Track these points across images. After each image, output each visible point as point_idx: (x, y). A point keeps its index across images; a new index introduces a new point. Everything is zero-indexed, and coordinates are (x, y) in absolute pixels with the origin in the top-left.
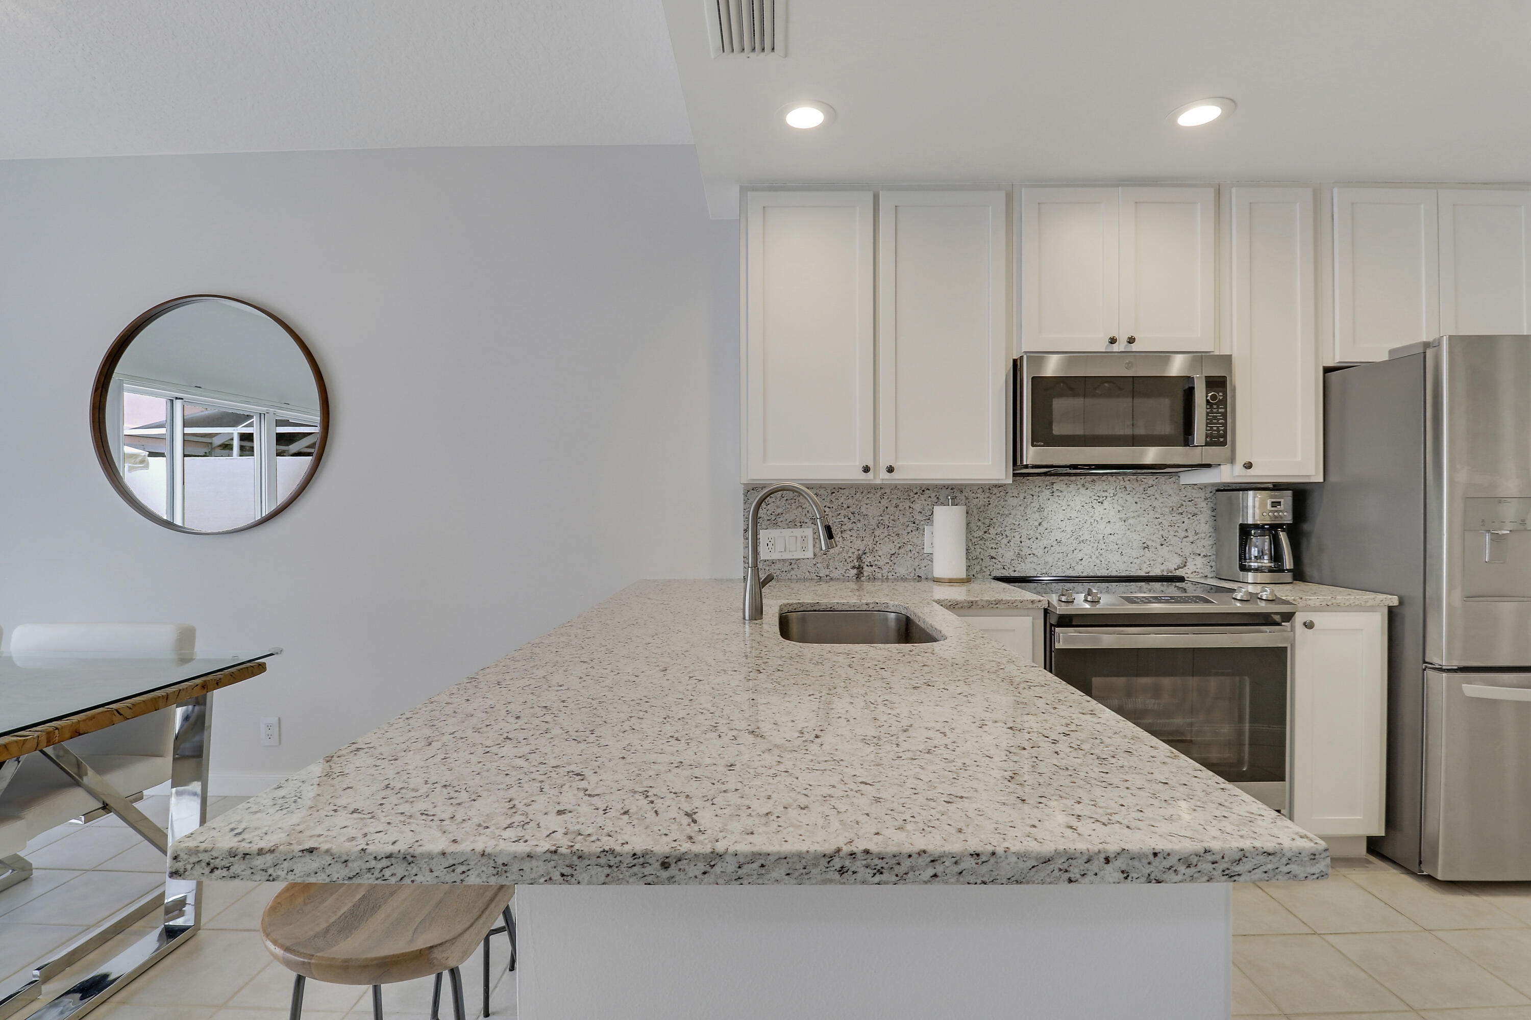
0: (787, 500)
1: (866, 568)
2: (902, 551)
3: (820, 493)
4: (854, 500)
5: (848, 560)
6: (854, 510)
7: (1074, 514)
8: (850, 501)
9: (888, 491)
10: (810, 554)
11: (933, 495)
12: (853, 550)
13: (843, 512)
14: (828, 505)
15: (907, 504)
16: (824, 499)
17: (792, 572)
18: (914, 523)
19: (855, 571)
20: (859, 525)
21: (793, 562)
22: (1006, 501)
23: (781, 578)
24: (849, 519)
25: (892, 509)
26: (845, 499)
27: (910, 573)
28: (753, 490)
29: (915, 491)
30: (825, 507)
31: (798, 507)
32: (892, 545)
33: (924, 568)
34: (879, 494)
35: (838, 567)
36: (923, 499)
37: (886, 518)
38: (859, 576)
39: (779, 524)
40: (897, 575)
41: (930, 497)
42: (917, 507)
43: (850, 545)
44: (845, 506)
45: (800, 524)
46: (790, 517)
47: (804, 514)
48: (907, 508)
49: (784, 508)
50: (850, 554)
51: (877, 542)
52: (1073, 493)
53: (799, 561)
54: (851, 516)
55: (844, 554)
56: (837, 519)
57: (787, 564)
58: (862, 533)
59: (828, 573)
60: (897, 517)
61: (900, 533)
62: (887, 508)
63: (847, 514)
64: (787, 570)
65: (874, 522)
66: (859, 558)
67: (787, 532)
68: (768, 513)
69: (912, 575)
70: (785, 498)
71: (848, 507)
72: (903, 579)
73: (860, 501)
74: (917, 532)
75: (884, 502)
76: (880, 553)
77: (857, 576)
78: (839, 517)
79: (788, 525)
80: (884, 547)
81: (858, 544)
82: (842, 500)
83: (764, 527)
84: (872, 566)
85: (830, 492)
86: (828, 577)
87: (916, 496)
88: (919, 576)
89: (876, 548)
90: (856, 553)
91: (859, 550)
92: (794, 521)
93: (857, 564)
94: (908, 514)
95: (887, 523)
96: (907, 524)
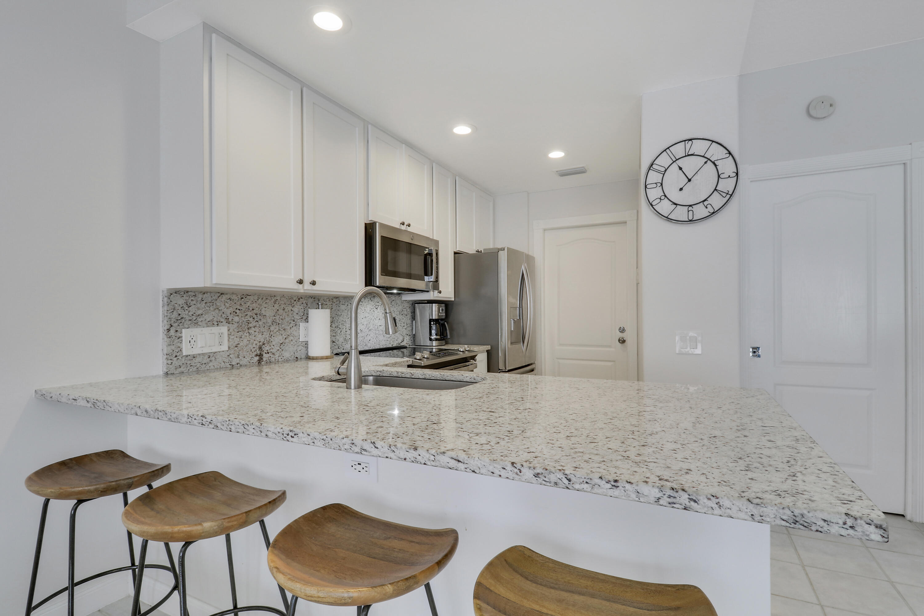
0: (206, 303)
1: (265, 355)
2: (287, 340)
3: (232, 298)
4: (257, 304)
5: (253, 350)
6: (257, 312)
7: (367, 315)
8: (254, 305)
9: (279, 298)
10: (225, 347)
11: (304, 302)
12: (256, 342)
13: (249, 313)
14: (239, 307)
15: (290, 308)
16: (235, 303)
17: (211, 364)
18: (294, 321)
19: (257, 358)
20: (260, 323)
21: (211, 355)
22: (339, 307)
23: (201, 369)
24: (254, 318)
25: (281, 311)
26: (251, 304)
27: (292, 356)
28: (176, 293)
29: (294, 299)
30: (236, 309)
31: (215, 309)
32: (281, 337)
33: (299, 352)
34: (273, 300)
35: (245, 356)
36: (299, 305)
37: (277, 317)
38: (260, 361)
39: (200, 323)
40: (284, 358)
41: (302, 303)
42: (296, 310)
43: (254, 338)
44: (251, 309)
45: (217, 323)
46: (209, 317)
47: (220, 315)
48: (290, 311)
49: (204, 310)
50: (254, 346)
51: (272, 335)
52: (367, 303)
53: (216, 354)
54: (255, 316)
55: (250, 346)
56: (245, 319)
57: (207, 357)
58: (262, 329)
59: (238, 362)
60: (284, 317)
61: (286, 328)
62: (278, 310)
63: (252, 315)
64: (206, 362)
65: (270, 321)
66: (260, 348)
67: (207, 331)
68: (190, 314)
69: (293, 357)
70: (205, 302)
71: (253, 310)
72: (287, 361)
73: (261, 305)
74: (296, 327)
75: (276, 306)
76: (274, 343)
77: (258, 362)
78: (246, 317)
79: (207, 324)
80: (276, 339)
81: (260, 338)
82: (248, 304)
83: (187, 326)
84: (268, 353)
85: (240, 298)
86: (239, 365)
87: (295, 302)
88: (297, 358)
89: (272, 340)
90: (258, 344)
91: (260, 342)
92: (212, 320)
93: (259, 352)
94: (290, 315)
95: (278, 321)
96: (290, 321)
